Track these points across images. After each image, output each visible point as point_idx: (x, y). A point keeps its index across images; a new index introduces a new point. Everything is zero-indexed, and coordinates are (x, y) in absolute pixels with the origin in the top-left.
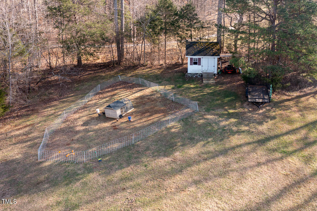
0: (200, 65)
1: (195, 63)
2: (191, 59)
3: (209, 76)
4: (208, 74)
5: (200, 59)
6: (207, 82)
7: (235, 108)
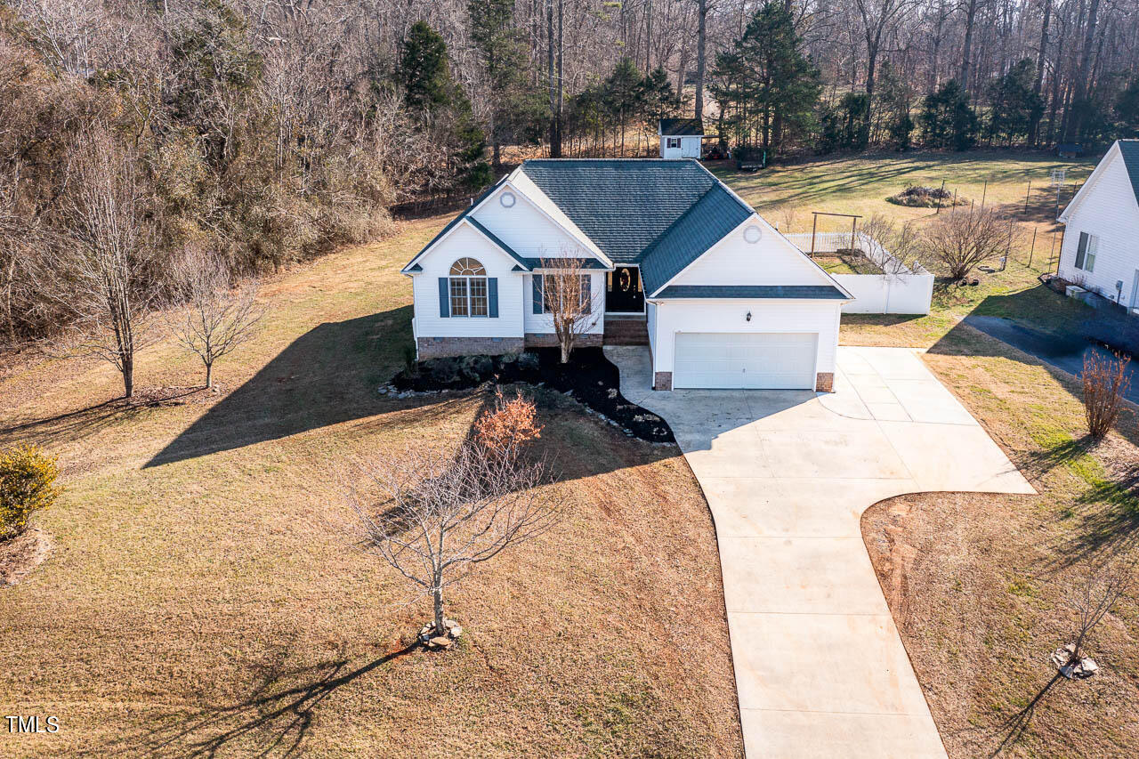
0: (680, 147)
1: (674, 146)
2: (669, 140)
5: (679, 140)
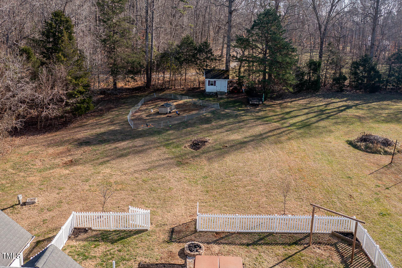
0: (215, 86)
2: (209, 81)
3: (222, 93)
4: (221, 92)
5: (215, 82)
6: (221, 97)
7: (242, 107)
